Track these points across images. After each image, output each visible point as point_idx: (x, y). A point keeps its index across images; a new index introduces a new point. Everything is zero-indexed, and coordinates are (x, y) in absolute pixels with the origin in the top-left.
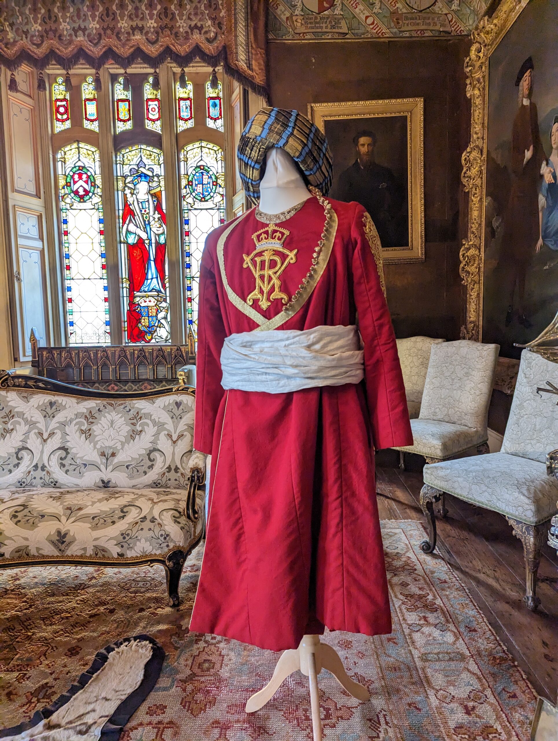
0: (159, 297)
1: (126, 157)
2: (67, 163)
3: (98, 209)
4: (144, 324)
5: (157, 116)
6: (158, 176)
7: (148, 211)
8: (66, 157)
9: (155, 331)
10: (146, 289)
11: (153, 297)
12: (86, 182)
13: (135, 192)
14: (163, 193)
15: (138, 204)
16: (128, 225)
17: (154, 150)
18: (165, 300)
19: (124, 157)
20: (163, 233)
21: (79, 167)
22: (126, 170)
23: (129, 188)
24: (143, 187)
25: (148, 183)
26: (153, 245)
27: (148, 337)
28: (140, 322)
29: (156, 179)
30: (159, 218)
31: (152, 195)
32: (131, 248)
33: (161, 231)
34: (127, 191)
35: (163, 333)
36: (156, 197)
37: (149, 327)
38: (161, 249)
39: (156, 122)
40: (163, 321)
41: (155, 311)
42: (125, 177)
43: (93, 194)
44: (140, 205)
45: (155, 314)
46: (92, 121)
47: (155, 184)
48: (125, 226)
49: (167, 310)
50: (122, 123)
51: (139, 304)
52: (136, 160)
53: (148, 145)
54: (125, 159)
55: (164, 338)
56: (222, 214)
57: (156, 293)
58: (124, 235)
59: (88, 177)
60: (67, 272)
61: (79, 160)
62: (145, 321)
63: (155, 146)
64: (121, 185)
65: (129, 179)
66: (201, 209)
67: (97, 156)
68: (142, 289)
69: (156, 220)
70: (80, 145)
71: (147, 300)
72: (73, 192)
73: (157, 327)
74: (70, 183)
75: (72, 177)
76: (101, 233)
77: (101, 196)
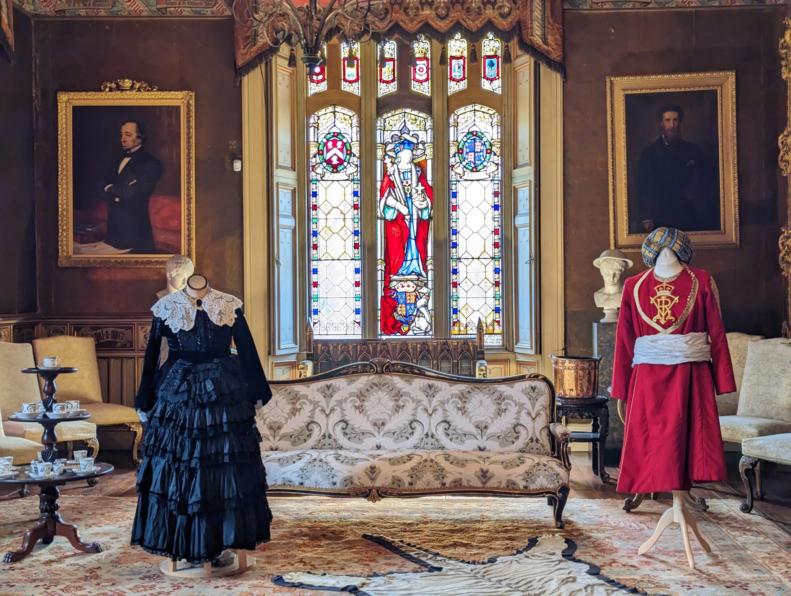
0: (420, 281)
1: (387, 122)
2: (321, 129)
3: (353, 180)
4: (400, 313)
5: (425, 77)
6: (423, 143)
7: (410, 182)
8: (319, 122)
9: (413, 322)
10: (404, 272)
11: (412, 281)
12: (341, 150)
13: (396, 161)
14: (429, 163)
15: (399, 174)
16: (387, 198)
17: (421, 115)
18: (426, 285)
19: (385, 121)
20: (427, 208)
21: (334, 133)
22: (387, 137)
23: (390, 157)
24: (405, 155)
25: (412, 151)
26: (415, 222)
27: (405, 328)
28: (396, 311)
29: (421, 146)
30: (422, 191)
31: (415, 165)
32: (388, 224)
33: (424, 205)
34: (388, 160)
35: (422, 323)
36: (420, 166)
37: (406, 316)
38: (423, 225)
39: (424, 83)
40: (423, 310)
41: (414, 298)
42: (386, 145)
43: (349, 163)
44: (402, 175)
45: (413, 301)
46: (351, 82)
47: (419, 152)
48: (384, 199)
49: (429, 296)
50: (385, 84)
51: (395, 290)
52: (399, 126)
53: (413, 108)
54: (387, 124)
55: (423, 329)
56: (496, 186)
57: (416, 277)
58: (382, 210)
59: (344, 144)
60: (313, 252)
61: (335, 126)
62: (401, 310)
63: (421, 110)
64: (380, 153)
65: (390, 147)
66: (472, 180)
67: (355, 121)
68: (400, 271)
69: (420, 192)
70: (337, 109)
71: (405, 284)
72: (326, 161)
73: (416, 316)
74: (323, 151)
75: (326, 144)
76: (355, 207)
77: (357, 166)
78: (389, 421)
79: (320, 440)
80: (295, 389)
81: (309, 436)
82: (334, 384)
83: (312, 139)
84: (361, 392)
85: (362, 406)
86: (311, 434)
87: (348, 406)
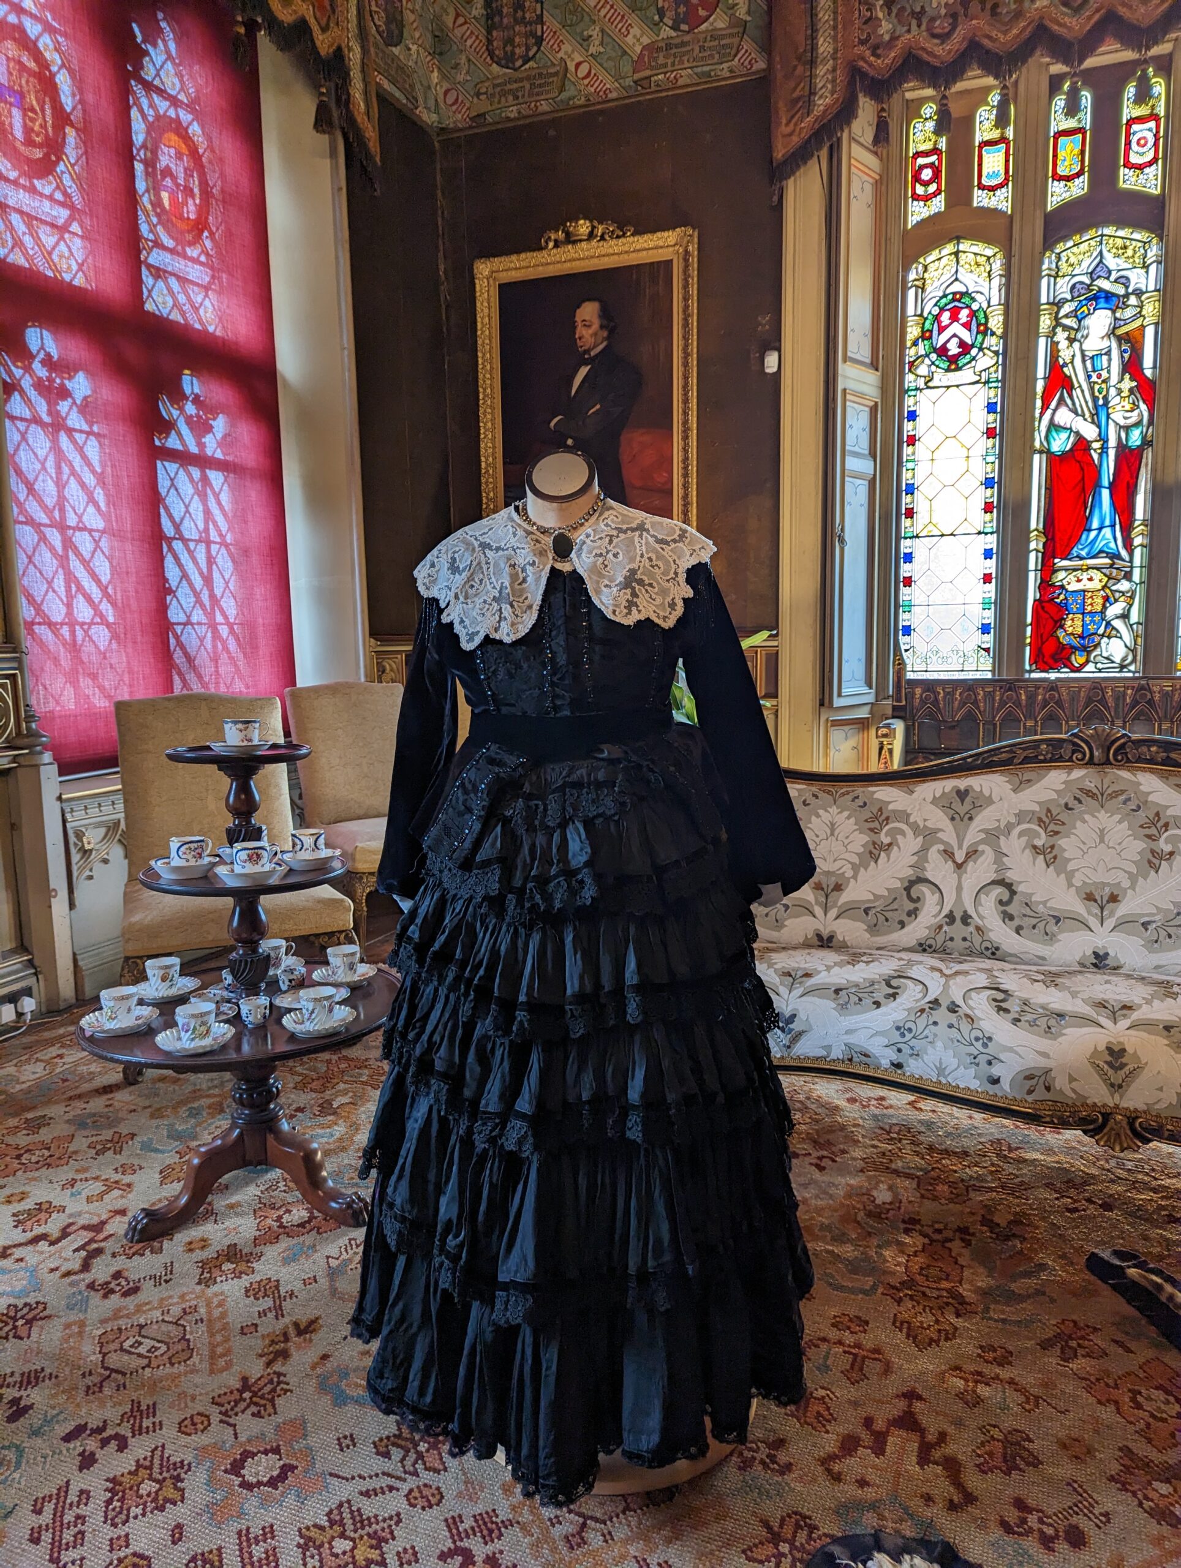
0: (1117, 568)
1: (1064, 259)
2: (929, 289)
3: (987, 382)
4: (1070, 630)
5: (1150, 156)
6: (1138, 293)
7: (1104, 374)
8: (926, 275)
9: (1096, 647)
10: (1084, 553)
11: (1098, 569)
12: (967, 326)
13: (1079, 336)
14: (1150, 332)
15: (1084, 361)
16: (1055, 411)
17: (1136, 236)
18: (1128, 576)
19: (1059, 258)
20: (1138, 424)
21: (954, 294)
24: (1100, 321)
25: (1114, 312)
26: (1112, 453)
27: (1078, 659)
28: (1062, 627)
29: (1133, 300)
30: (1131, 391)
31: (1119, 339)
32: (1055, 462)
34: (1061, 336)
35: (1115, 649)
36: (1128, 341)
37: (1082, 637)
38: (1129, 460)
39: (1147, 170)
40: (1118, 624)
41: (1100, 601)
42: (1058, 304)
43: (981, 349)
44: (1089, 364)
45: (1099, 608)
46: (992, 189)
47: (1129, 313)
48: (1049, 412)
49: (1132, 597)
50: (1063, 183)
51: (1062, 587)
52: (1087, 264)
53: (1121, 224)
54: (1063, 264)
55: (1118, 659)
57: (1107, 561)
58: (1043, 434)
59: (973, 314)
60: (906, 522)
61: (957, 279)
62: (1073, 625)
63: (1137, 225)
64: (1045, 322)
65: (1067, 308)
67: (997, 265)
68: (1075, 552)
69: (1125, 393)
70: (962, 247)
71: (1085, 576)
72: (935, 350)
73: (1103, 636)
74: (931, 331)
75: (937, 318)
76: (990, 433)
77: (996, 353)
78: (1130, 892)
79: (940, 927)
80: (876, 796)
81: (913, 913)
82: (978, 789)
83: (910, 310)
84: (1049, 811)
85: (1052, 847)
86: (916, 909)
87: (1014, 845)
